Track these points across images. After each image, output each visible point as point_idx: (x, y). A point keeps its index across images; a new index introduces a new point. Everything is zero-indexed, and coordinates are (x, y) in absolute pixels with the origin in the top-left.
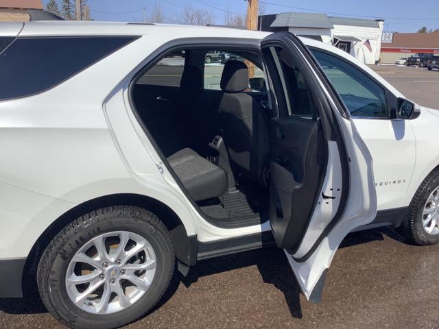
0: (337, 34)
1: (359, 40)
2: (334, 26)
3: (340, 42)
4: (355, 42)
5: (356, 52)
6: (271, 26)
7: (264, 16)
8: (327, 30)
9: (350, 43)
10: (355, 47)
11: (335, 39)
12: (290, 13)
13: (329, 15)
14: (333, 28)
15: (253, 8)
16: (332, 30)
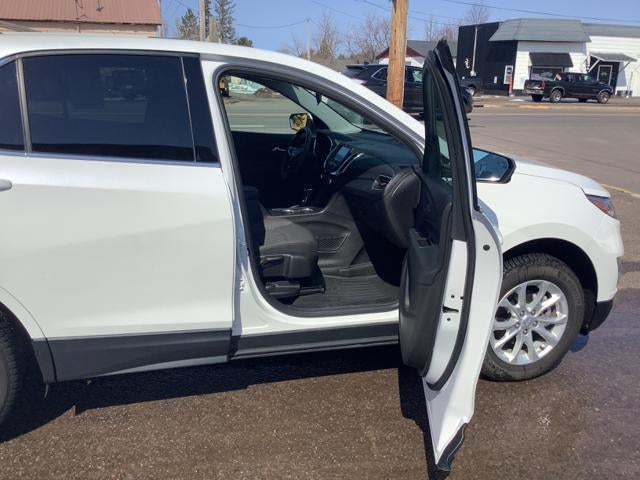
0: (596, 51)
1: (633, 60)
2: (591, 38)
3: (601, 62)
4: (625, 63)
5: (627, 77)
6: (492, 39)
7: (480, 25)
8: (580, 44)
9: (618, 64)
10: (626, 69)
11: (592, 58)
12: (520, 19)
13: (582, 22)
14: (590, 41)
15: (398, 11)
16: (588, 45)
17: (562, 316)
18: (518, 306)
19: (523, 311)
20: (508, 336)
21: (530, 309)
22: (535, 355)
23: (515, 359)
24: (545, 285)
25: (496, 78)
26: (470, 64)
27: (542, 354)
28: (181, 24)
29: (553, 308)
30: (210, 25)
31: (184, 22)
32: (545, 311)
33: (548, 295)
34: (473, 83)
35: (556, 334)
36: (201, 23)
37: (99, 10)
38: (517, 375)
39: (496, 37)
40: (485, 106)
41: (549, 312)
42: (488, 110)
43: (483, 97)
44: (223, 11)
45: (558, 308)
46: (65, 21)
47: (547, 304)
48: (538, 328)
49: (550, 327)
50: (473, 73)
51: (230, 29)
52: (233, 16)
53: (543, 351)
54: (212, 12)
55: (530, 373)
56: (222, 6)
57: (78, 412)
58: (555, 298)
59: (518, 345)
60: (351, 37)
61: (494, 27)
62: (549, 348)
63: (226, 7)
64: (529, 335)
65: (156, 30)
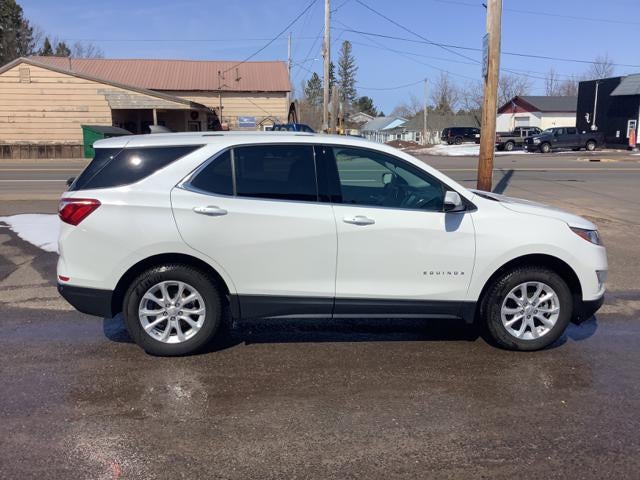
17: (555, 308)
18: (522, 299)
19: (526, 304)
20: (515, 319)
21: (531, 302)
22: (536, 334)
23: (522, 335)
24: (541, 286)
25: (618, 132)
26: (591, 118)
27: (541, 335)
28: (307, 86)
29: (549, 302)
30: (333, 88)
31: (310, 85)
32: (543, 304)
33: (544, 293)
34: (593, 137)
35: (552, 321)
36: (325, 86)
37: (238, 80)
38: (523, 346)
39: (617, 92)
40: (602, 160)
41: (546, 305)
42: (605, 165)
43: (604, 151)
44: (346, 74)
45: (553, 303)
46: (209, 91)
47: (544, 298)
48: (539, 316)
49: (547, 316)
50: (594, 127)
51: (352, 90)
52: (355, 78)
53: (542, 332)
54: (336, 76)
55: (533, 346)
56: (345, 69)
57: (246, 344)
58: (549, 295)
59: (523, 327)
60: (468, 94)
61: (616, 81)
62: (547, 330)
63: (349, 71)
64: (531, 319)
65: (285, 96)
